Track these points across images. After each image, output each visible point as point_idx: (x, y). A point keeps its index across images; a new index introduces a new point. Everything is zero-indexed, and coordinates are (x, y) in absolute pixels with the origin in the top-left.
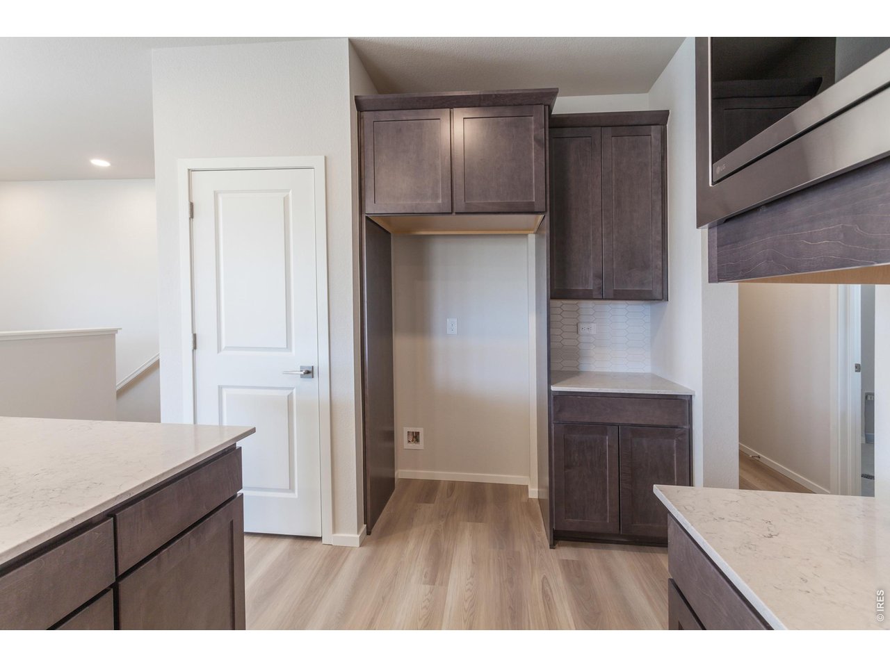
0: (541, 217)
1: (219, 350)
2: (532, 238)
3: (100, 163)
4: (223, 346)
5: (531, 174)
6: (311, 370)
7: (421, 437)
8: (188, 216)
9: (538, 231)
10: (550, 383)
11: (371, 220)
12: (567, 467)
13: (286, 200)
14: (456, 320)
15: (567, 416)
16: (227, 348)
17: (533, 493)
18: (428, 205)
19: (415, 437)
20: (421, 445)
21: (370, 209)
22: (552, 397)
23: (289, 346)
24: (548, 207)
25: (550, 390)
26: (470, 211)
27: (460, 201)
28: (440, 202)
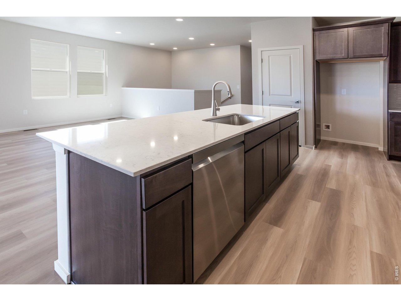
0: (386, 58)
1: (270, 95)
2: (382, 63)
3: (212, 45)
4: (271, 94)
5: (382, 45)
6: (298, 101)
7: (330, 127)
8: (261, 62)
9: (385, 60)
10: (388, 109)
11: (317, 61)
12: (396, 136)
13: (290, 57)
14: (345, 90)
15: (396, 120)
16: (272, 95)
17: (381, 149)
18: (339, 56)
19: (328, 127)
20: (330, 130)
21: (318, 58)
22: (389, 114)
23: (291, 95)
24: (389, 55)
25: (388, 112)
26: (355, 57)
27: (351, 55)
28: (343, 55)
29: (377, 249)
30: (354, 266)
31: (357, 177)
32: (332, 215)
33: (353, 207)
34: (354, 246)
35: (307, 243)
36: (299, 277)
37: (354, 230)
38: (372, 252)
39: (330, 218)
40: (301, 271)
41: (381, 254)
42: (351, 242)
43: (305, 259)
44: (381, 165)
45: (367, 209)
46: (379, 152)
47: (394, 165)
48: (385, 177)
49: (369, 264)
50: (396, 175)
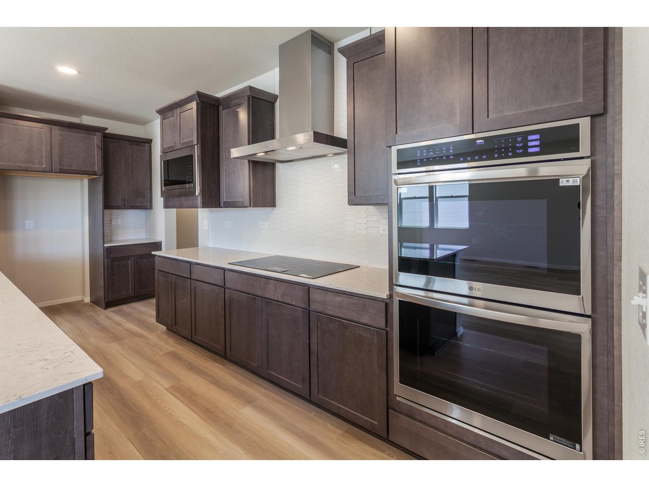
0: (99, 177)
2: (86, 180)
5: (95, 159)
9: (92, 179)
10: (104, 244)
14: (32, 221)
15: (112, 255)
17: (87, 300)
18: (37, 167)
22: (105, 249)
24: (103, 173)
25: (104, 247)
26: (62, 171)
27: (56, 166)
28: (44, 166)
29: (167, 385)
30: (165, 407)
31: (92, 340)
32: (109, 389)
33: (120, 369)
34: (153, 396)
35: (115, 427)
36: (139, 453)
37: (139, 385)
38: (166, 389)
39: (111, 393)
40: (136, 449)
41: (172, 386)
42: (147, 396)
43: (129, 439)
44: (102, 317)
45: (132, 363)
46: (86, 304)
47: (114, 311)
48: (118, 327)
49: (173, 398)
50: (124, 321)
